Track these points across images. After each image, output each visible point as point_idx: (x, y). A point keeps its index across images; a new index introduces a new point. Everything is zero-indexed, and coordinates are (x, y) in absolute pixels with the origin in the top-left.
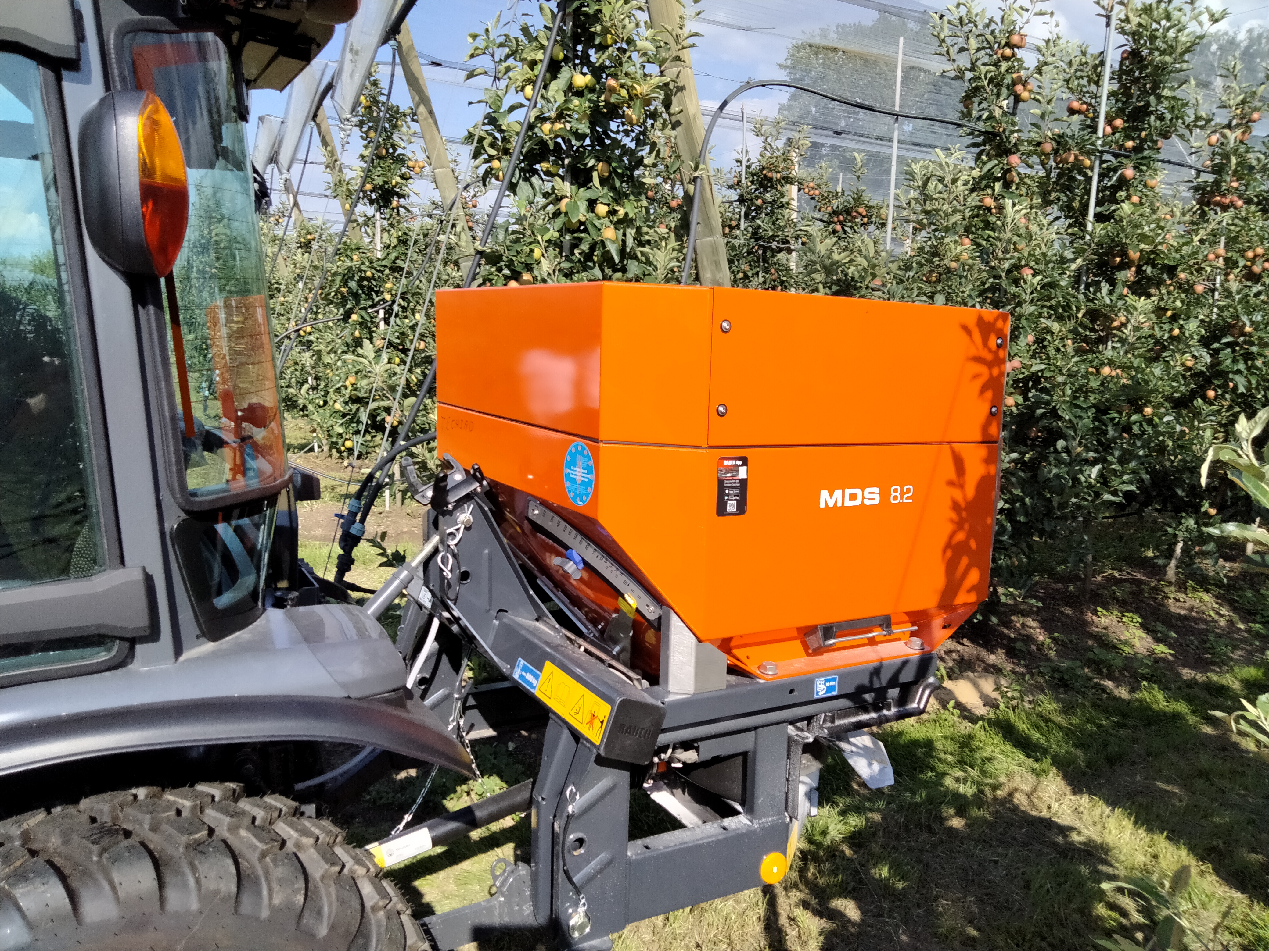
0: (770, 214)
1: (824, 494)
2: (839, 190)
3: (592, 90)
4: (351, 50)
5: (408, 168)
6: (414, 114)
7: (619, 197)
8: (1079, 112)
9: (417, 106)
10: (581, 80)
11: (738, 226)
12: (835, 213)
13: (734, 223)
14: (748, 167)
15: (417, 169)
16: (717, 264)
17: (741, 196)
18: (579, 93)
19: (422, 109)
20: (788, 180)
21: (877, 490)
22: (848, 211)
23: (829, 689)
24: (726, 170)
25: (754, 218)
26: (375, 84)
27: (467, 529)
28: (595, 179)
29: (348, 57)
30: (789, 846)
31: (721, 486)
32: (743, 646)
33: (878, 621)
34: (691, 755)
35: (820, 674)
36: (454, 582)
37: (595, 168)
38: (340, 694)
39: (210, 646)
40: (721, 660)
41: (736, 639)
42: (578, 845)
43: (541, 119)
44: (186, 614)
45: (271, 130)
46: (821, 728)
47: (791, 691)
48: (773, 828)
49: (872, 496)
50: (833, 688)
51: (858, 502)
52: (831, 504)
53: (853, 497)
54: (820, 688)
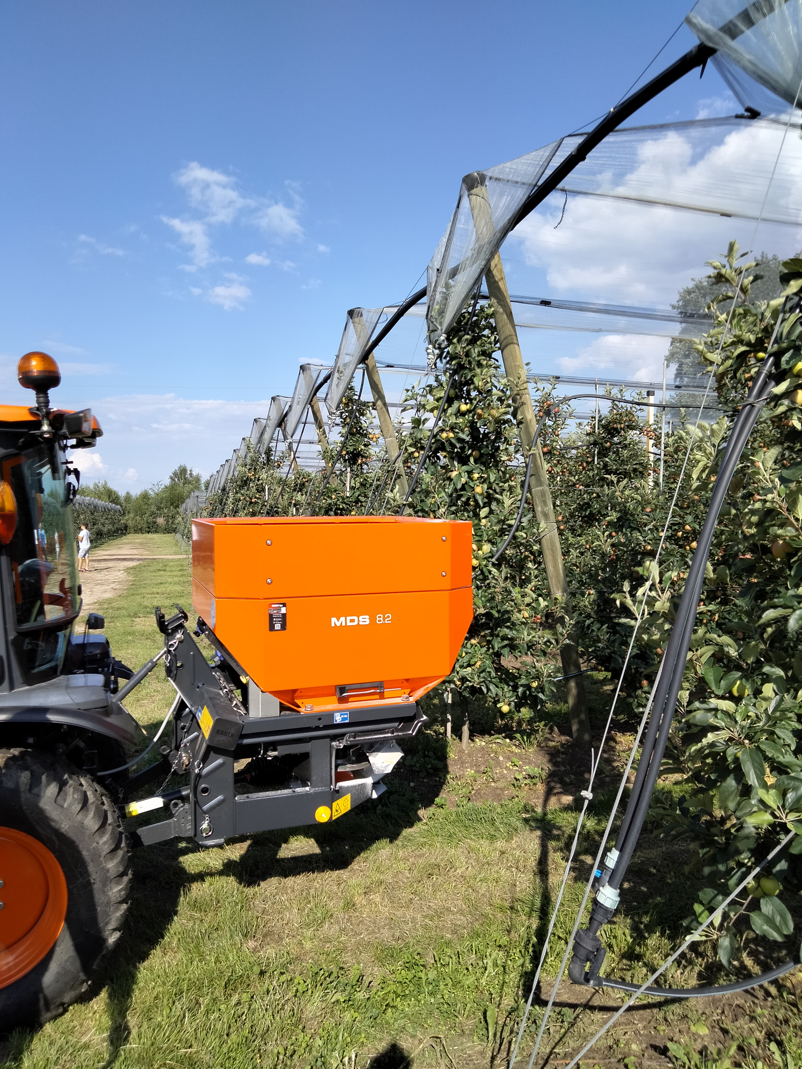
0: (616, 452)
1: (334, 620)
3: (469, 411)
4: (338, 371)
5: (369, 438)
6: (375, 406)
7: (485, 468)
9: (377, 401)
10: (465, 407)
11: (593, 461)
13: (590, 460)
14: (600, 421)
15: (374, 439)
16: (545, 502)
17: (595, 441)
18: (463, 414)
19: (379, 403)
20: (630, 428)
21: (367, 617)
23: (343, 719)
25: (604, 455)
26: (352, 389)
27: (181, 642)
28: (472, 460)
29: (336, 375)
30: (334, 804)
31: (271, 616)
32: (301, 697)
33: (375, 685)
34: (275, 753)
35: (338, 711)
36: (173, 669)
37: (471, 455)
38: (75, 707)
39: (28, 687)
40: (276, 702)
41: (297, 694)
42: (205, 790)
43: (442, 430)
44: (17, 673)
45: (280, 405)
46: (347, 741)
47: (320, 719)
48: (322, 793)
49: (365, 620)
50: (346, 719)
51: (356, 623)
52: (338, 624)
53: (352, 621)
54: (338, 719)
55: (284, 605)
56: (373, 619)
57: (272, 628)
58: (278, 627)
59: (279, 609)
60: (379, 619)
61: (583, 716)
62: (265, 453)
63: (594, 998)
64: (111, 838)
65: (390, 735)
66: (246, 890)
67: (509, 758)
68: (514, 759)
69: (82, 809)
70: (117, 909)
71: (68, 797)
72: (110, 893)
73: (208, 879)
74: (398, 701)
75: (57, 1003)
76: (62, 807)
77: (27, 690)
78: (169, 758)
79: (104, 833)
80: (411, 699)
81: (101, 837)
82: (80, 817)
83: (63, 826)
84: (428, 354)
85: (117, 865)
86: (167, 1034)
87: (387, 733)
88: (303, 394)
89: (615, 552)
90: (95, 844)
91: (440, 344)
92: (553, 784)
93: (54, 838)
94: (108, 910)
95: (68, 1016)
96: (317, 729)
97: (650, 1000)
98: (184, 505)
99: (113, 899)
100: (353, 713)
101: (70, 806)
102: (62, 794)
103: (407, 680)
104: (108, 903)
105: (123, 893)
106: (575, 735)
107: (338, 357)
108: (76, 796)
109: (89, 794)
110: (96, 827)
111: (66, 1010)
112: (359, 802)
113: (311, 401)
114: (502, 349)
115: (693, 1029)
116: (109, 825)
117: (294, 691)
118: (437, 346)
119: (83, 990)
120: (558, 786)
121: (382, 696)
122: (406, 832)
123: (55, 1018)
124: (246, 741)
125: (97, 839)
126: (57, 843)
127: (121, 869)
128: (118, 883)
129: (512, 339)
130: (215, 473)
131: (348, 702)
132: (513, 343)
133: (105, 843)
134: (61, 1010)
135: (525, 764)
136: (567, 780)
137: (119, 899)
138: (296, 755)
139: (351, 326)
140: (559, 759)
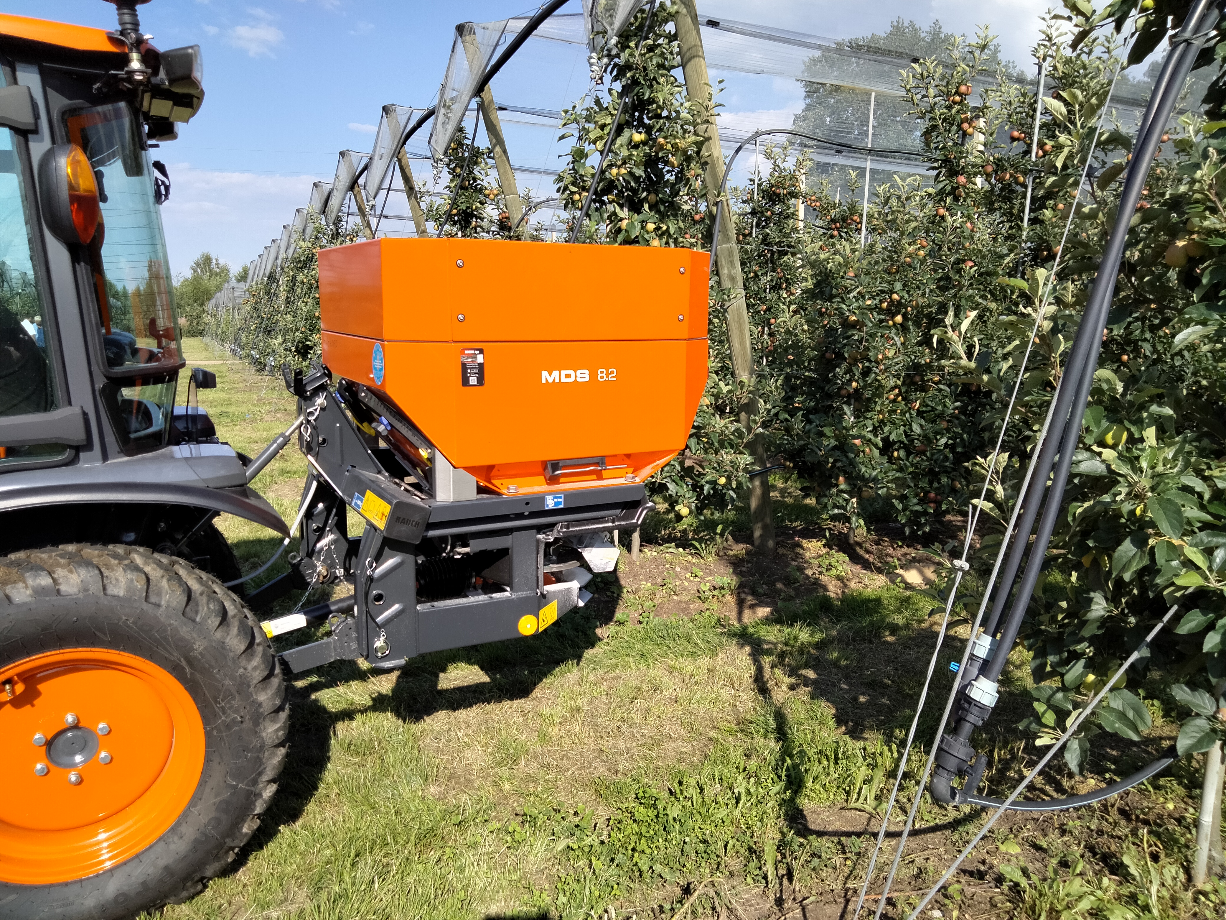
0: (777, 223)
1: (545, 374)
2: (837, 201)
3: (644, 143)
4: (444, 106)
5: (485, 195)
6: (490, 153)
7: (663, 217)
8: (1018, 139)
9: (494, 147)
10: (638, 137)
11: (750, 234)
12: (832, 220)
13: (747, 232)
14: (759, 185)
15: (492, 196)
16: (732, 263)
17: (753, 209)
18: (636, 146)
19: (498, 149)
20: (794, 195)
21: (587, 372)
22: (844, 219)
23: (557, 504)
24: (741, 188)
25: (764, 227)
26: (461, 130)
27: (323, 409)
28: (646, 206)
29: (443, 111)
30: (541, 612)
31: (464, 365)
32: (499, 477)
33: (595, 460)
34: (467, 550)
35: (550, 493)
36: (314, 445)
37: (645, 199)
38: (202, 485)
39: (127, 458)
40: (471, 481)
41: (494, 472)
42: (379, 598)
43: (610, 166)
44: (111, 438)
45: (351, 163)
46: (559, 532)
47: (527, 504)
48: (526, 599)
49: (583, 375)
50: (560, 503)
51: (572, 379)
52: (550, 380)
53: (568, 376)
54: (550, 503)
55: (481, 351)
56: (593, 375)
57: (465, 382)
58: (473, 380)
59: (474, 356)
60: (601, 374)
61: (768, 520)
62: (334, 224)
63: (872, 824)
64: (264, 662)
65: (610, 524)
66: (413, 727)
67: (686, 569)
68: (695, 569)
69: (221, 623)
70: (273, 754)
71: (200, 608)
72: (264, 734)
73: (359, 717)
74: (622, 481)
75: (196, 879)
76: (194, 621)
77: (127, 461)
78: (301, 568)
79: (252, 655)
80: (637, 480)
81: (249, 661)
82: (218, 635)
83: (196, 647)
84: (591, 65)
85: (272, 698)
86: (356, 906)
87: (607, 522)
88: (387, 145)
89: (772, 342)
90: (242, 670)
91: (609, 50)
92: (743, 596)
93: (184, 663)
94: (261, 756)
95: (208, 893)
96: (520, 516)
97: (937, 821)
98: (213, 302)
99: (268, 742)
100: (568, 496)
101: (205, 619)
102: (191, 603)
103: (628, 456)
104: (262, 747)
105: (281, 733)
106: (757, 543)
107: (444, 86)
108: (212, 606)
109: (227, 604)
110: (243, 647)
111: (205, 887)
112: (565, 611)
113: (398, 154)
114: (684, 65)
115: (1003, 848)
116: (258, 644)
117: (490, 468)
118: (605, 52)
119: (230, 860)
120: (749, 598)
121: (600, 477)
122: (589, 653)
123: (191, 898)
124: (432, 533)
125: (243, 662)
126: (188, 670)
127: (278, 702)
128: (274, 721)
129: (698, 51)
130: (256, 258)
131: (559, 483)
132: (698, 56)
133: (255, 669)
134: (200, 887)
135: (707, 575)
136: (761, 591)
137: (277, 742)
138: (491, 552)
139: (460, 46)
140: (744, 569)
